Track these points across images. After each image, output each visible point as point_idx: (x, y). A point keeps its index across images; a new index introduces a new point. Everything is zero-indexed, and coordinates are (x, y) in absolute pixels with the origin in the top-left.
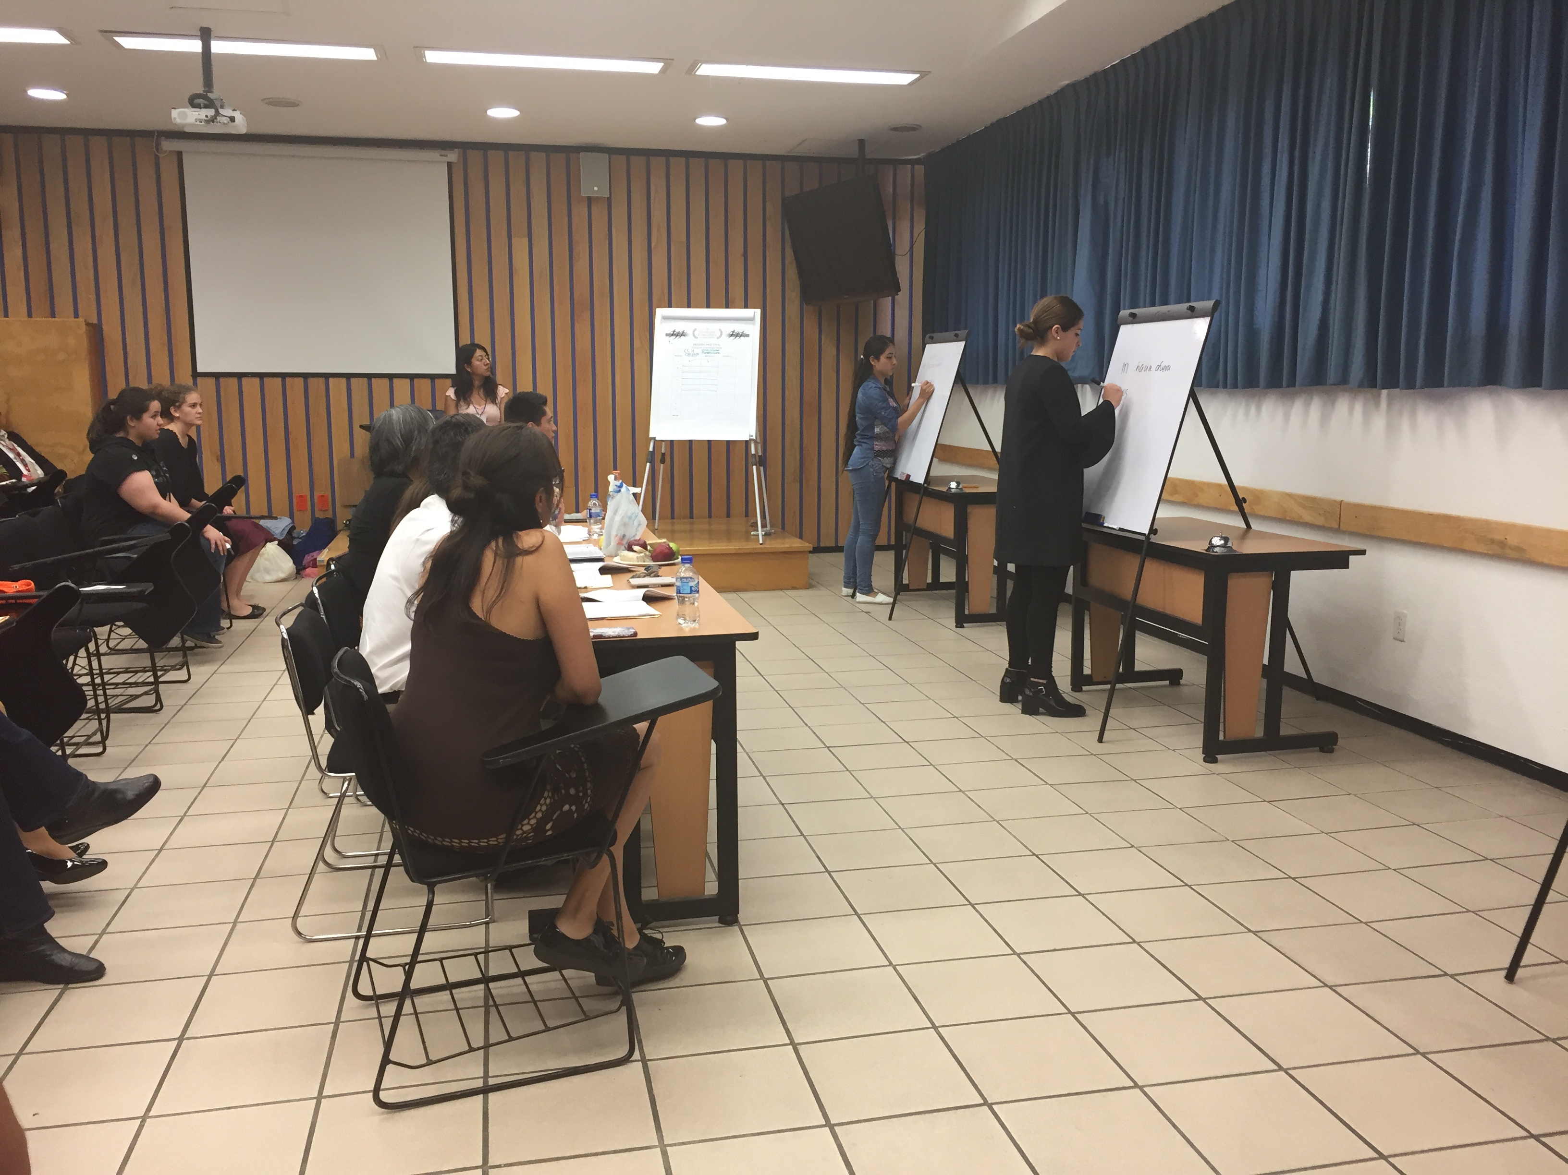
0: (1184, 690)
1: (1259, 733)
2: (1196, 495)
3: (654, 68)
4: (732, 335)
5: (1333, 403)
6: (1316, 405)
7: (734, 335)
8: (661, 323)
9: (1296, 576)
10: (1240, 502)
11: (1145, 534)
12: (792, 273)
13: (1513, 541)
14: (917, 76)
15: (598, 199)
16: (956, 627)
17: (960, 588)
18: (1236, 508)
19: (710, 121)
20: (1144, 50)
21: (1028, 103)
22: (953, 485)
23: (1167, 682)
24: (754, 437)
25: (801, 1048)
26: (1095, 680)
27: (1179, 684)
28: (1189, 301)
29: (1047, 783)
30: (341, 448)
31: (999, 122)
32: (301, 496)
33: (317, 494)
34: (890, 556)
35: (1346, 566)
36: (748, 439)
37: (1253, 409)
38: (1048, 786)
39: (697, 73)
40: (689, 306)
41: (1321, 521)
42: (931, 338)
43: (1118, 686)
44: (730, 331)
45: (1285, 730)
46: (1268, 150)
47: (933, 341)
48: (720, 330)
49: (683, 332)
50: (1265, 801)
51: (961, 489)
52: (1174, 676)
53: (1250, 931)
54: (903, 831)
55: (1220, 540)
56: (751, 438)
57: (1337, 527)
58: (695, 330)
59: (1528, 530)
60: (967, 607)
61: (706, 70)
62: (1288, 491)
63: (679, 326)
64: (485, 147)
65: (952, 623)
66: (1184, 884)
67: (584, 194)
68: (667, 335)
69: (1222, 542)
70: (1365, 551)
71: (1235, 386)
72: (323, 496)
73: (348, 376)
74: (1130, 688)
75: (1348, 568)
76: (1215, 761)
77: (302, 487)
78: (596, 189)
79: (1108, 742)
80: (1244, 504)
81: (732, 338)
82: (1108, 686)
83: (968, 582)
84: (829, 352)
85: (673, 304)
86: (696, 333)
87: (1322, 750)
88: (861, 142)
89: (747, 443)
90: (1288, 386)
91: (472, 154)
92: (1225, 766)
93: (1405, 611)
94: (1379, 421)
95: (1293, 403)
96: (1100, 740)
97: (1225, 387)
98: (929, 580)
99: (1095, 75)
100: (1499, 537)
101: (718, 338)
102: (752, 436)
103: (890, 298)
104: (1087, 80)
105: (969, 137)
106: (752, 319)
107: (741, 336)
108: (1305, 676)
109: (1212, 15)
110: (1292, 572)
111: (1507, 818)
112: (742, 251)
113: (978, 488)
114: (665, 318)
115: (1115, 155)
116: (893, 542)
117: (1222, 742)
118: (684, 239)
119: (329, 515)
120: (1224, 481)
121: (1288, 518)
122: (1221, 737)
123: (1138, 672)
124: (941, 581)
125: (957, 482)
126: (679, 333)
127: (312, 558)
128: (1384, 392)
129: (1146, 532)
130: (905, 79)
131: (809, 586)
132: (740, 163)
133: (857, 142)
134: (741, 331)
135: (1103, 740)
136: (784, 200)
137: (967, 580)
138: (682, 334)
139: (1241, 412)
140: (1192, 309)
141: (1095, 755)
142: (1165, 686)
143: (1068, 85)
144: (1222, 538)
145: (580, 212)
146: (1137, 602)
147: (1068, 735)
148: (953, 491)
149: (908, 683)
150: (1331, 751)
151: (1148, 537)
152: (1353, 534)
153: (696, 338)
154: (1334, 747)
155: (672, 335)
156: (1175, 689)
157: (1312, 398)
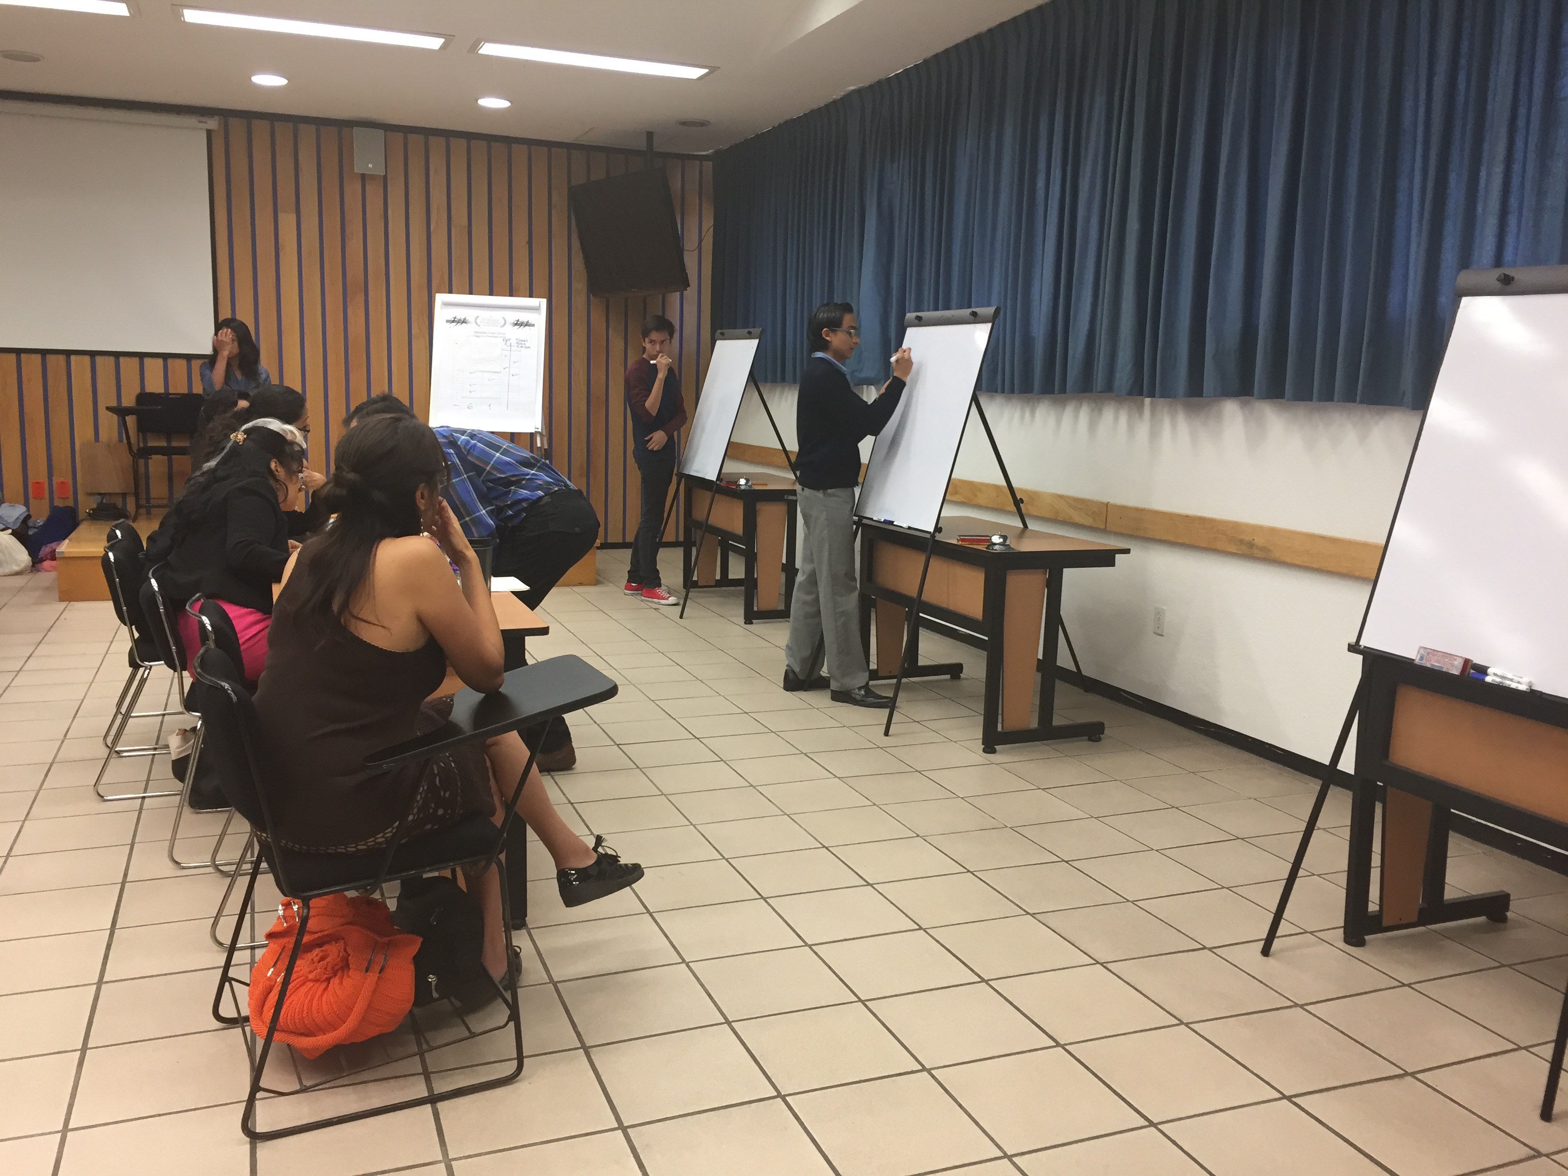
0: (964, 683)
1: (1034, 724)
2: (976, 496)
3: (434, 43)
4: (516, 324)
5: (1100, 411)
6: (1084, 413)
7: (518, 324)
8: (442, 308)
9: (1069, 573)
10: (1018, 502)
11: (930, 532)
12: (579, 263)
13: (1259, 541)
14: (706, 70)
15: (373, 177)
16: (745, 623)
17: (749, 585)
18: (1014, 509)
19: (492, 103)
20: (926, 62)
21: (815, 106)
22: (742, 482)
23: (948, 677)
24: (540, 430)
25: (594, 1053)
26: (880, 674)
27: (959, 678)
28: (970, 307)
29: (836, 777)
30: (84, 432)
31: (786, 122)
32: (37, 483)
33: (56, 480)
34: (679, 552)
35: (1113, 565)
36: (533, 431)
37: (1027, 414)
38: (837, 779)
39: (480, 52)
40: (471, 293)
41: (1088, 521)
42: (722, 334)
43: (904, 680)
44: (514, 320)
45: (1057, 721)
46: (1042, 165)
47: (724, 337)
48: (503, 318)
49: (465, 319)
50: (1039, 789)
51: (750, 486)
52: (955, 670)
53: (1028, 913)
54: (695, 828)
55: (1000, 538)
56: (537, 430)
57: (1104, 527)
58: (478, 317)
59: (1273, 531)
60: (755, 603)
61: (489, 49)
62: (1059, 493)
63: (461, 313)
64: (248, 116)
65: (741, 620)
66: (966, 871)
67: (357, 170)
68: (448, 321)
69: (1001, 540)
70: (1130, 549)
71: (1012, 391)
72: (62, 483)
73: (93, 354)
74: (914, 682)
75: (1114, 566)
76: (994, 751)
77: (38, 471)
78: (370, 166)
79: (894, 735)
80: (1021, 505)
81: (517, 327)
82: (894, 681)
83: (756, 579)
84: (617, 344)
85: (454, 289)
86: (478, 321)
87: (1090, 740)
88: (650, 135)
89: (532, 436)
90: (1060, 393)
91: (233, 122)
92: (1004, 756)
93: (1165, 608)
94: (1143, 429)
95: (1064, 409)
96: (886, 733)
97: (1003, 392)
98: (718, 577)
99: (879, 83)
100: (1248, 538)
101: (501, 327)
102: (538, 429)
103: (678, 294)
104: (871, 87)
105: (757, 136)
106: (537, 309)
107: (526, 325)
108: (1075, 670)
109: (990, 31)
110: (1065, 570)
111: (1255, 799)
112: (527, 239)
113: (766, 485)
114: (446, 304)
115: (899, 161)
116: (681, 539)
117: (1000, 733)
118: (466, 223)
119: (70, 503)
120: (1004, 483)
121: (1059, 518)
122: (999, 729)
123: (921, 667)
124: (730, 578)
125: (745, 479)
126: (460, 320)
127: (51, 550)
128: (1148, 400)
129: (932, 530)
130: (694, 73)
131: (597, 583)
132: (525, 147)
133: (645, 134)
134: (525, 320)
135: (889, 734)
136: (570, 189)
137: (756, 576)
138: (464, 321)
139: (1017, 414)
140: (974, 314)
141: (881, 748)
142: (946, 680)
143: (853, 91)
144: (1001, 536)
145: (353, 189)
146: (922, 598)
147: (855, 729)
148: (743, 488)
149: (698, 679)
150: (1098, 740)
151: (933, 535)
152: (1118, 534)
153: (479, 326)
154: (1101, 735)
155: (453, 321)
156: (956, 682)
157: (1081, 404)
